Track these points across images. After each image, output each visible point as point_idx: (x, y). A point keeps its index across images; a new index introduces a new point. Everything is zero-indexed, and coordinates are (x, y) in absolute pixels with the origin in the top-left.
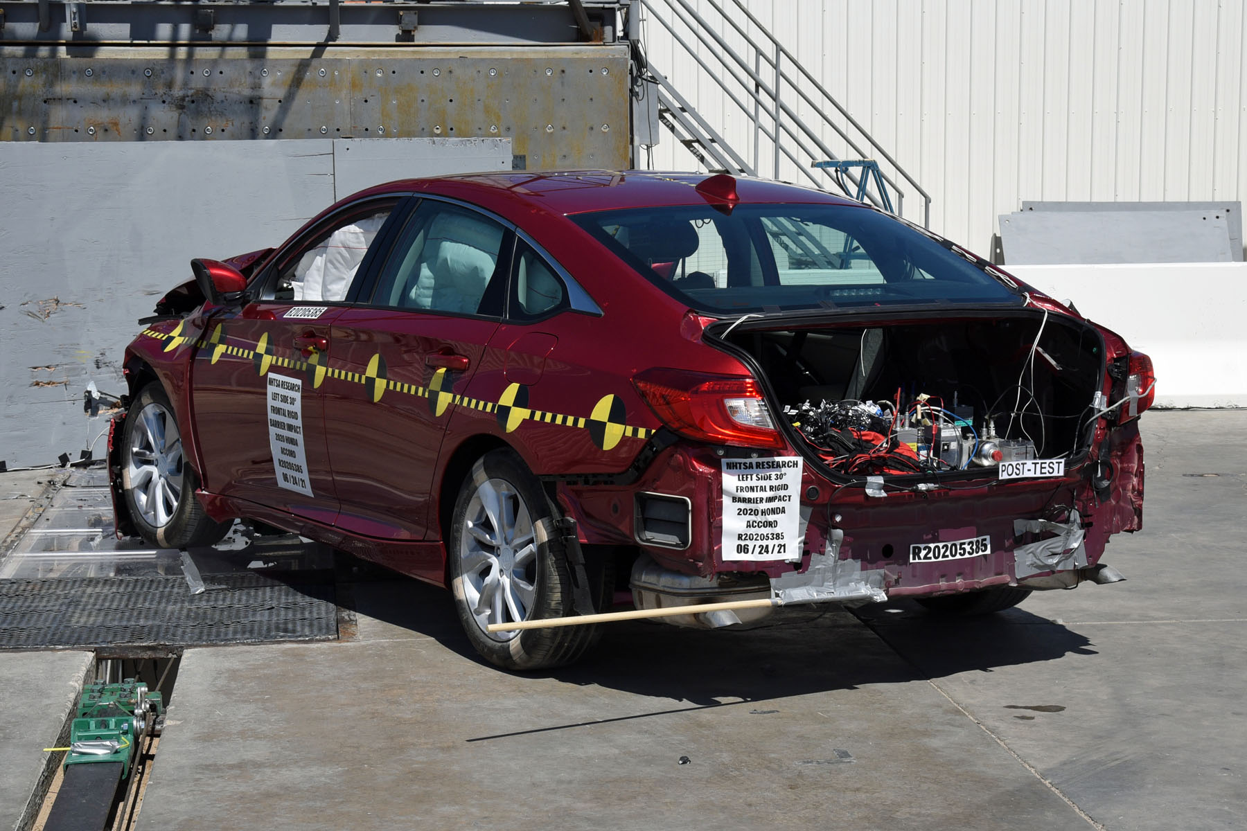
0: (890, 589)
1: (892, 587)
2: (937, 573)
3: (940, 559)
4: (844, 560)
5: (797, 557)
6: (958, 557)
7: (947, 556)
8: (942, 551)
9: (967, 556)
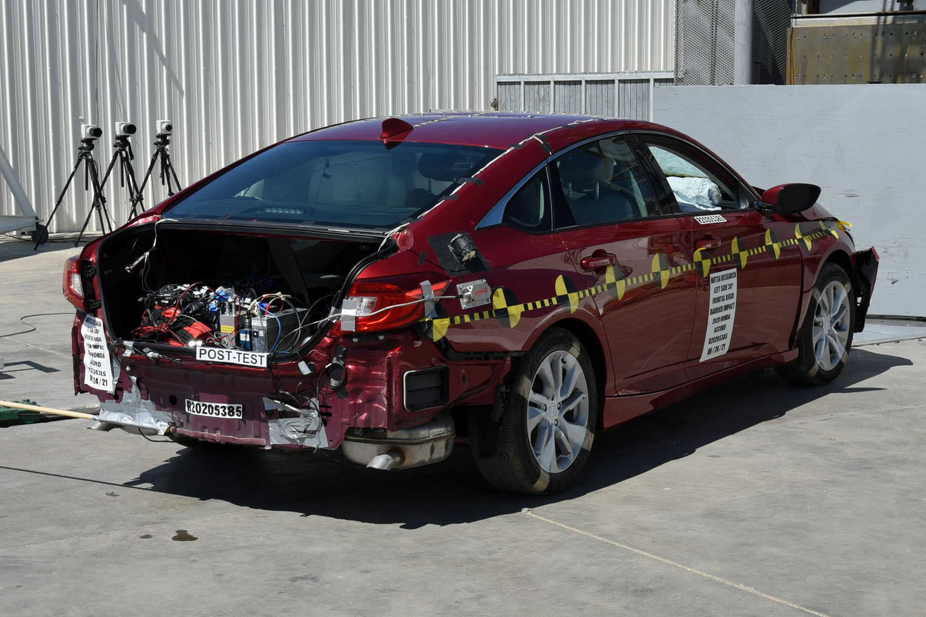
0: (178, 429)
1: (179, 427)
2: (200, 425)
3: (201, 414)
4: (146, 400)
5: (112, 391)
6: (214, 415)
7: (206, 413)
8: (203, 408)
9: (220, 416)
